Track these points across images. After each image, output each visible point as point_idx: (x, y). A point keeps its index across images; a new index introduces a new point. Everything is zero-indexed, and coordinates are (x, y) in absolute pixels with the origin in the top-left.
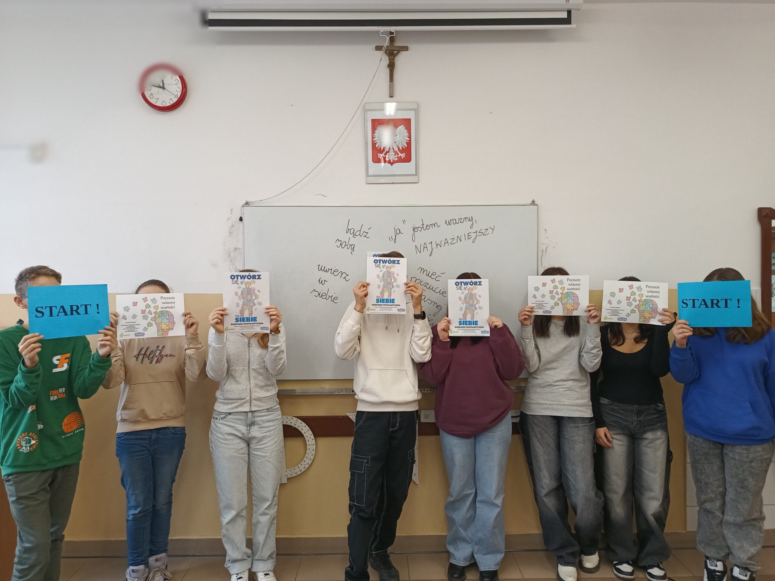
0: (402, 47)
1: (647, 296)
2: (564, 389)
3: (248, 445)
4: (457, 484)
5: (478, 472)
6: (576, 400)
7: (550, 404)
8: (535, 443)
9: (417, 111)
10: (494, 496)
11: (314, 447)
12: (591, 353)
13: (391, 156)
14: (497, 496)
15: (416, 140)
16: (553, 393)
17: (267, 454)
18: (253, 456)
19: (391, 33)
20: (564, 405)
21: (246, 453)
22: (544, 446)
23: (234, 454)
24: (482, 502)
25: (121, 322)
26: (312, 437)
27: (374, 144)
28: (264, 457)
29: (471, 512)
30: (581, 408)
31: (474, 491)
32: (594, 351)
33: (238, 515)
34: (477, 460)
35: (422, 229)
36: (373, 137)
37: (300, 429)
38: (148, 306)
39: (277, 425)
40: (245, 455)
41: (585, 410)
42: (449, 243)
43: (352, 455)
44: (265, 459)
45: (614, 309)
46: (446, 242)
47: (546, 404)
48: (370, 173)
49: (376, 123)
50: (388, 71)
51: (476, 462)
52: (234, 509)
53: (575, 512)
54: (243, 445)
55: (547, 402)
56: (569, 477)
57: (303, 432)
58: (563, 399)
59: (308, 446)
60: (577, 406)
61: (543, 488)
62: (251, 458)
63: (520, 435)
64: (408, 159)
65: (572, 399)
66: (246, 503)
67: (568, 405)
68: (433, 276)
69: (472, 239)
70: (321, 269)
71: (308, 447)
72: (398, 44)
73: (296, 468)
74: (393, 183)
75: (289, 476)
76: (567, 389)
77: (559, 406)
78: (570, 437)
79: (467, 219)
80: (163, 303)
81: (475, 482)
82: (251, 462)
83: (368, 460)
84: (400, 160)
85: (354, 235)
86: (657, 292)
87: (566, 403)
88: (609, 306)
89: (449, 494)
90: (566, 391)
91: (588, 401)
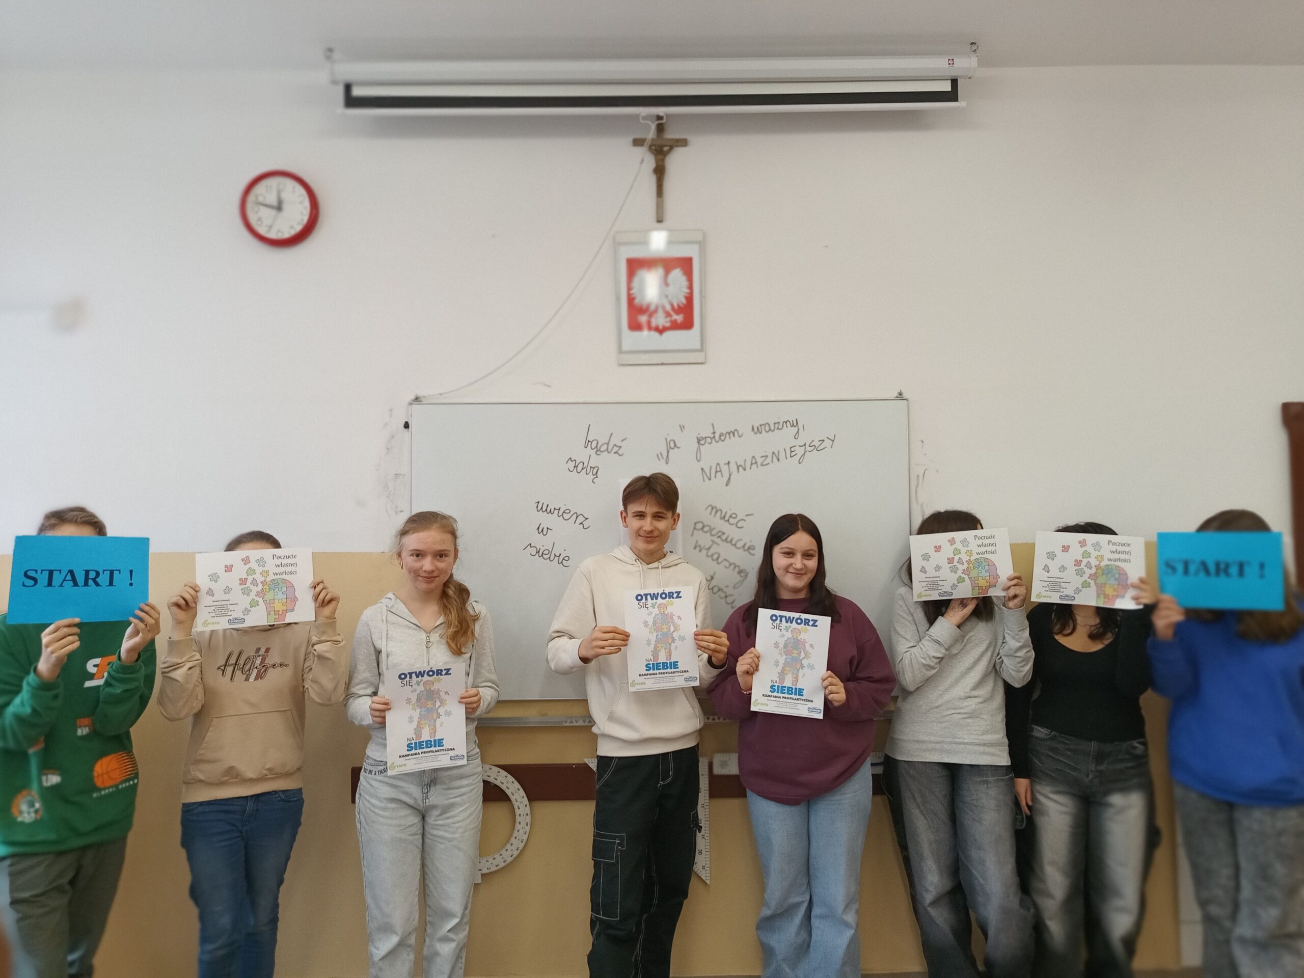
0: (678, 141)
1: (1110, 560)
2: (962, 716)
3: (423, 818)
4: (776, 886)
5: (815, 863)
6: (982, 735)
7: (937, 743)
8: (913, 811)
9: (702, 245)
10: (843, 907)
11: (528, 819)
12: (1017, 657)
13: (660, 320)
14: (847, 907)
15: (701, 292)
16: (942, 723)
17: (457, 835)
18: (430, 837)
19: (659, 118)
20: (962, 744)
21: (418, 832)
22: (927, 817)
23: (398, 835)
24: (822, 917)
25: (204, 602)
26: (526, 800)
27: (631, 300)
28: (450, 840)
29: (804, 935)
30: (992, 750)
31: (808, 898)
32: (1021, 653)
33: (401, 944)
34: (811, 843)
35: (713, 440)
36: (629, 289)
37: (503, 787)
38: (251, 572)
39: (475, 784)
40: (417, 837)
41: (998, 753)
42: (759, 464)
43: (594, 832)
44: (452, 843)
45: (1054, 580)
46: (754, 462)
47: (930, 742)
48: (625, 347)
49: (635, 266)
50: (653, 179)
51: (811, 846)
52: (396, 933)
53: (985, 934)
54: (415, 820)
55: (933, 738)
56: (975, 872)
57: (508, 792)
58: (959, 733)
59: (517, 817)
60: (985, 745)
61: (927, 891)
62: (427, 840)
63: (885, 797)
64: (687, 324)
65: (975, 733)
66: (416, 923)
67: (969, 744)
68: (731, 521)
69: (797, 457)
70: (541, 508)
71: (518, 819)
72: (670, 135)
73: (497, 856)
74: (663, 364)
75: (485, 871)
76: (966, 716)
77: (954, 746)
78: (973, 800)
79: (788, 423)
80: (277, 566)
81: (809, 883)
82: (427, 848)
83: (622, 840)
84: (675, 326)
85: (598, 451)
86: (1127, 553)
87: (966, 741)
88: (1045, 576)
89: (763, 903)
90: (965, 718)
91: (1003, 737)
